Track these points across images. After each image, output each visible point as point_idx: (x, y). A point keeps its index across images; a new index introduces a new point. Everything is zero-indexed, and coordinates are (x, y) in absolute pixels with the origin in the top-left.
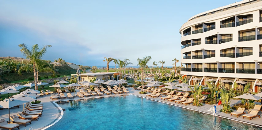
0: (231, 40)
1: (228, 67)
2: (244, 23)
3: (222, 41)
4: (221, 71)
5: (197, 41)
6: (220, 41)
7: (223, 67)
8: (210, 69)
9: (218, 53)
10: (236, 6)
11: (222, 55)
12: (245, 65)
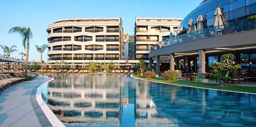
0: (92, 40)
1: (88, 56)
2: (98, 31)
3: (86, 40)
4: (85, 59)
5: (68, 38)
6: (84, 40)
7: (85, 57)
8: (76, 58)
9: (83, 48)
10: (93, 20)
11: (86, 49)
12: (98, 55)
